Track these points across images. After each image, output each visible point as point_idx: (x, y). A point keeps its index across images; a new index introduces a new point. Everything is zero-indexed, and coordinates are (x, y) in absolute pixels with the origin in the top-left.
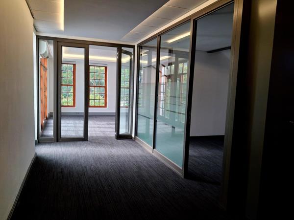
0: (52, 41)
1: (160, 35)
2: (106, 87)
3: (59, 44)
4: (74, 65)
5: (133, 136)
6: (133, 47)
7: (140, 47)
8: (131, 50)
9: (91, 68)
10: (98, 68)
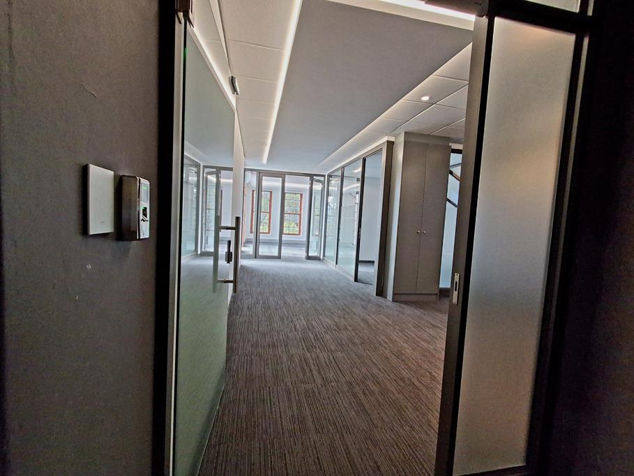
0: (255, 172)
1: (343, 167)
2: (300, 215)
3: (261, 175)
4: (271, 192)
5: (322, 258)
6: (324, 176)
7: (330, 176)
8: (322, 179)
9: (286, 195)
10: (294, 195)
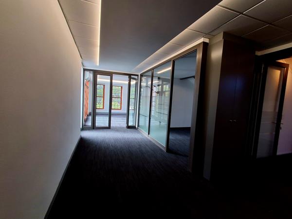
0: (92, 72)
1: (153, 69)
2: (121, 98)
3: (96, 73)
4: (104, 85)
5: (137, 127)
7: (142, 75)
8: (136, 77)
10: (117, 87)
